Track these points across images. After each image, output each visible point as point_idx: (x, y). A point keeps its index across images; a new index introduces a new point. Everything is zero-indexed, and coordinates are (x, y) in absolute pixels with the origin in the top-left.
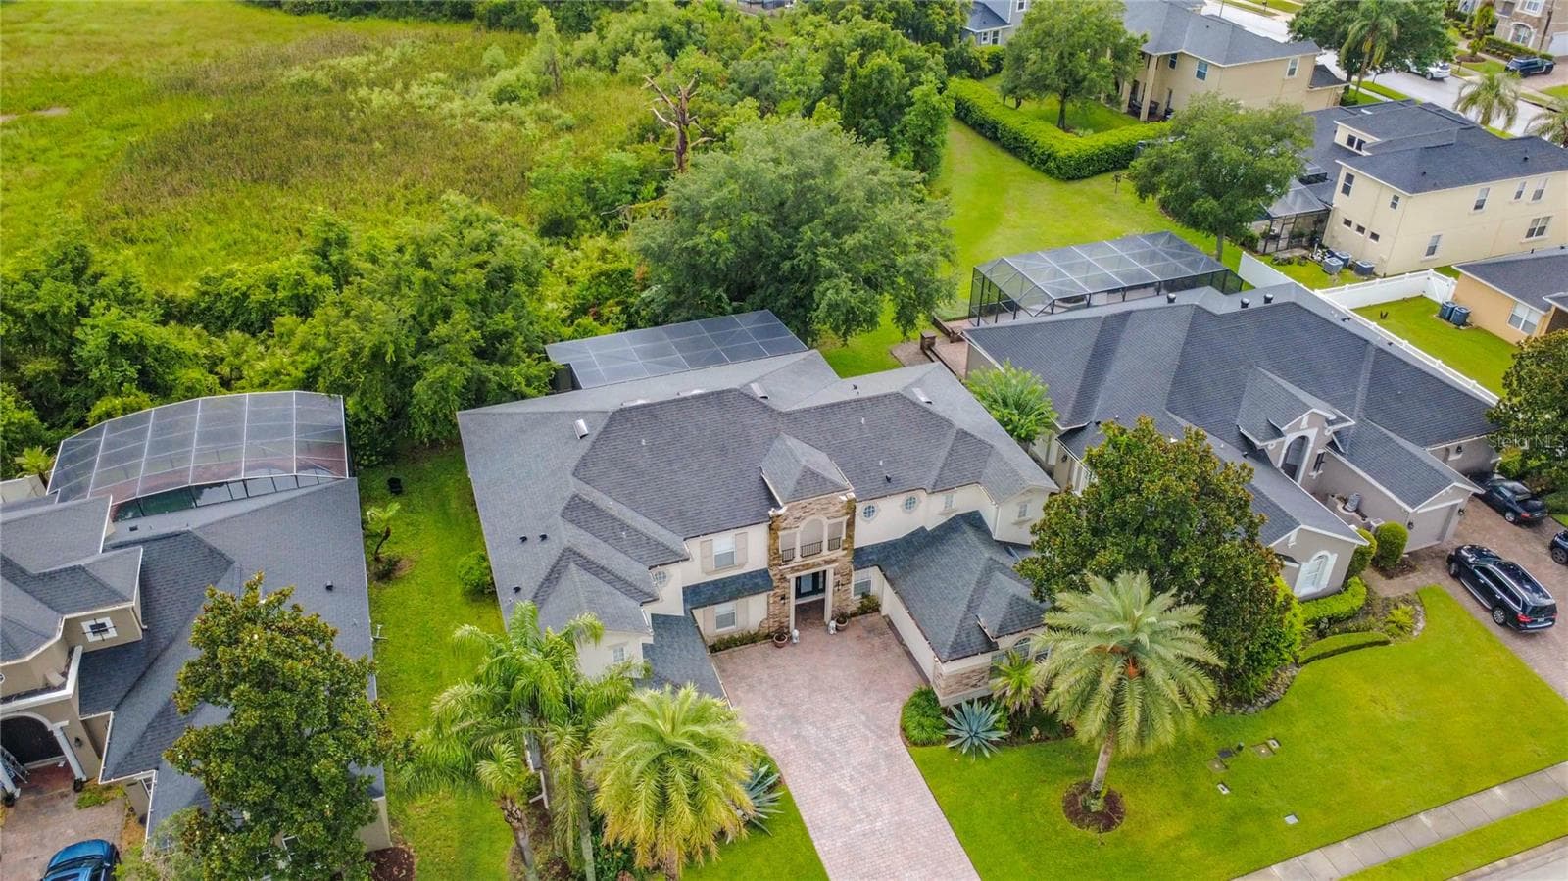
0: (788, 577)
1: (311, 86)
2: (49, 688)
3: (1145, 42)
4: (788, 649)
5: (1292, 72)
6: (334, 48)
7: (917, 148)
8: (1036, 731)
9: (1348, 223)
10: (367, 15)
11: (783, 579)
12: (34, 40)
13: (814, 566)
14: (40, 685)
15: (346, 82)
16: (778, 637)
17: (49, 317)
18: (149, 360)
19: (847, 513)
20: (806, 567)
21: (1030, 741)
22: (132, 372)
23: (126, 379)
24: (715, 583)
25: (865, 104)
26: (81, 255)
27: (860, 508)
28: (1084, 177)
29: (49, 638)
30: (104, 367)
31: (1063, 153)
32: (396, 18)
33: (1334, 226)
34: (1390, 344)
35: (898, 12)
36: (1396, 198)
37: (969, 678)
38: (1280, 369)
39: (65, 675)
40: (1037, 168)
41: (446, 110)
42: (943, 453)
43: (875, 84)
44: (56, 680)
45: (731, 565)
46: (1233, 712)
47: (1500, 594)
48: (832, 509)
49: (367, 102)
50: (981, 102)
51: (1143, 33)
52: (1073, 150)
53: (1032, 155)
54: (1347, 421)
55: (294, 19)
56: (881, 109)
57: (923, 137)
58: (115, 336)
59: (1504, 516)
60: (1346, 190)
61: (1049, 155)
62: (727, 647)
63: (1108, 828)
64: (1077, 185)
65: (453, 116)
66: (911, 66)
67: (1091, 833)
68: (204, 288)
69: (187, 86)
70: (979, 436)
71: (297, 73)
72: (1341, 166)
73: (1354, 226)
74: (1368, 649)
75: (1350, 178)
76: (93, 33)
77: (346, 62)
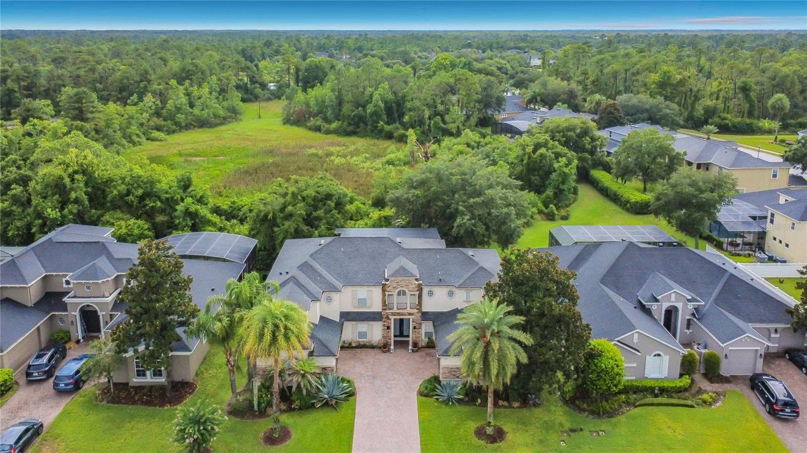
0: (390, 317)
1: (316, 155)
2: (104, 297)
3: (686, 155)
4: (387, 354)
5: (775, 176)
6: (333, 144)
7: (556, 191)
8: (479, 401)
9: (775, 239)
10: (352, 136)
11: (388, 318)
12: (226, 136)
13: (402, 315)
14: (101, 295)
15: (329, 155)
16: (384, 347)
17: (170, 200)
18: (197, 220)
19: (418, 290)
20: (399, 314)
21: (475, 405)
22: (190, 223)
23: (187, 225)
24: (357, 313)
25: (534, 170)
26: (188, 181)
27: (425, 291)
28: (646, 214)
29: (109, 277)
30: (181, 219)
31: (633, 200)
32: (363, 138)
33: (769, 240)
34: (752, 280)
35: (567, 138)
36: (794, 224)
37: (455, 371)
38: (669, 275)
39: (111, 295)
40: (623, 208)
41: (362, 166)
42: (469, 274)
43: (538, 161)
44: (107, 294)
45: (365, 305)
46: (587, 416)
47: (768, 395)
48: (411, 286)
49: (333, 161)
50: (603, 180)
51: (684, 150)
52: (639, 199)
53: (621, 202)
54: (700, 302)
55: (324, 135)
56: (541, 173)
57: (558, 185)
58: (188, 209)
59: (802, 370)
60: (772, 221)
61: (628, 201)
62: (361, 348)
63: (492, 442)
64: (640, 217)
65: (364, 168)
66: (558, 155)
67: (483, 443)
68: (232, 205)
69: (271, 152)
70: (489, 270)
71: (313, 151)
72: (768, 209)
73: (777, 240)
74: (680, 408)
75: (773, 215)
76: (248, 135)
77: (333, 149)
